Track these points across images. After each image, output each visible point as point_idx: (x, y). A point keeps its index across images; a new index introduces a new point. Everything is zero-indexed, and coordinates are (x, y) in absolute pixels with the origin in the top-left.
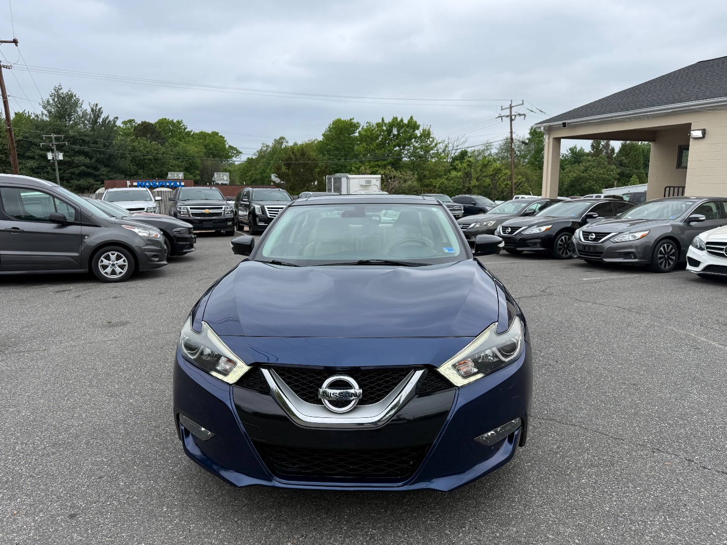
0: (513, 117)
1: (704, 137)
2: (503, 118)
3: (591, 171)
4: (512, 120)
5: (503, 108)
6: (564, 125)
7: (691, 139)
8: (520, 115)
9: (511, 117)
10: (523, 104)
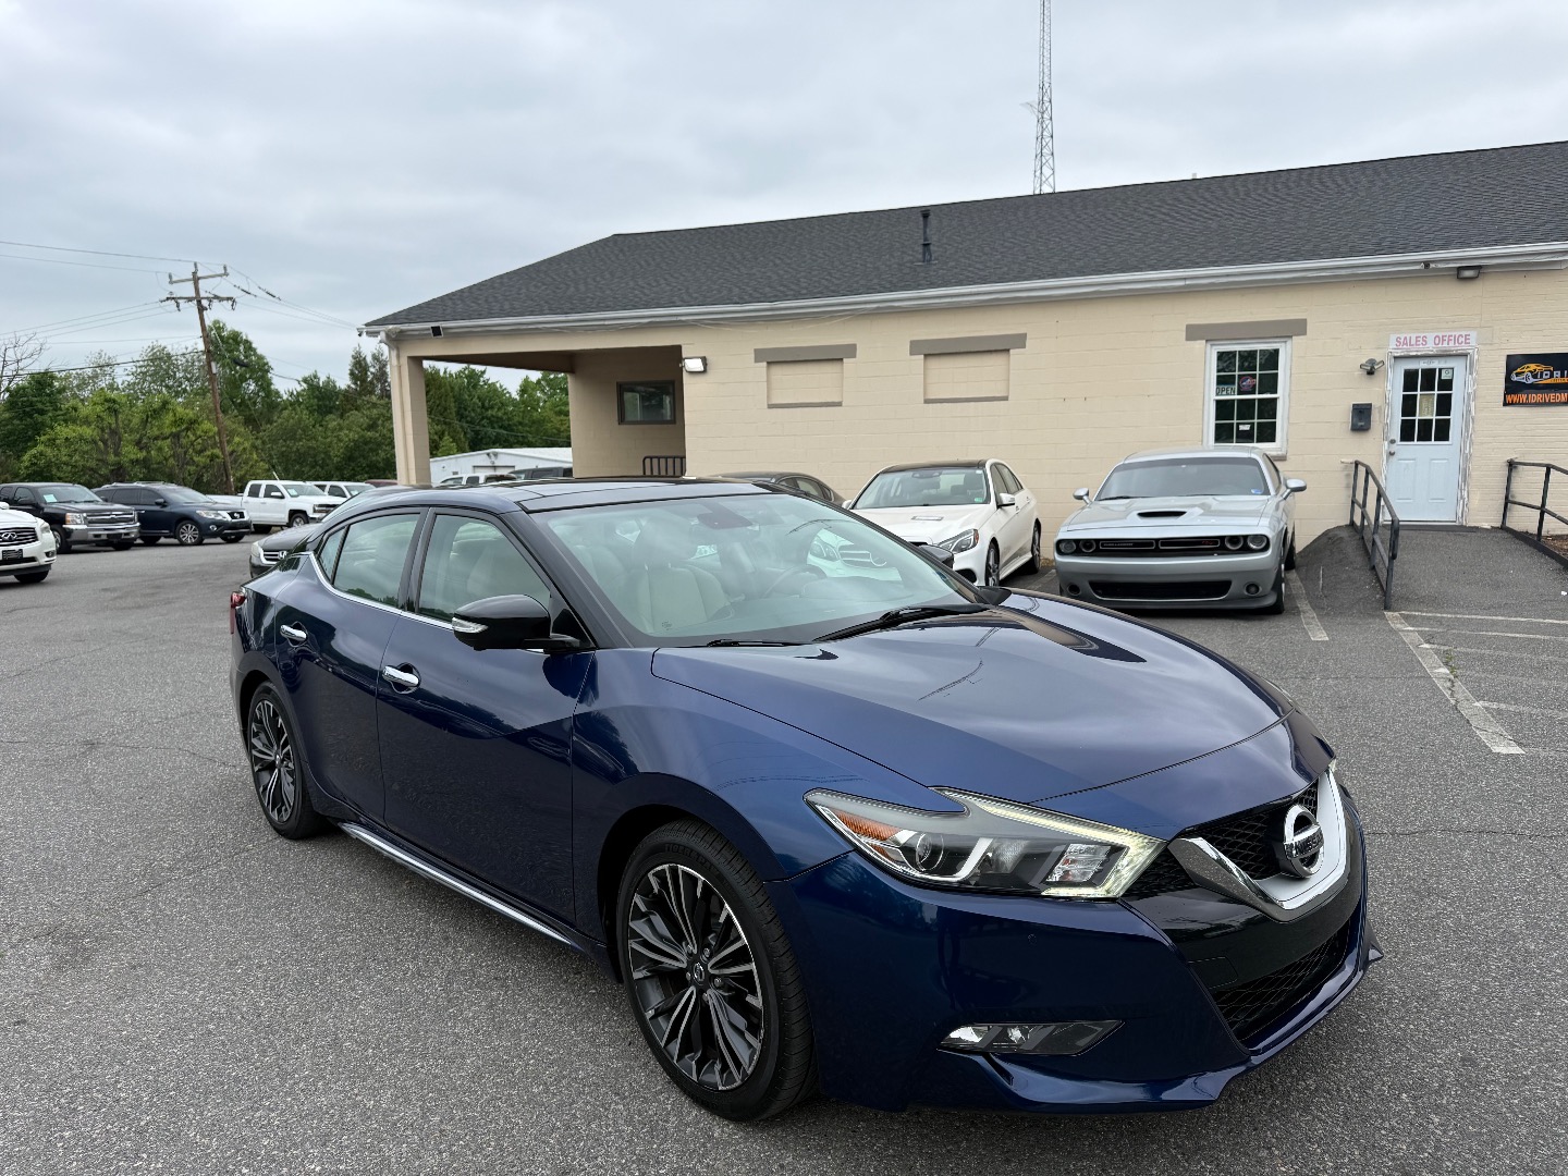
0: (205, 303)
1: (705, 371)
2: (179, 301)
3: (383, 425)
4: (201, 309)
5: (174, 279)
6: (436, 331)
7: (684, 373)
8: (220, 299)
9: (199, 302)
10: (226, 274)
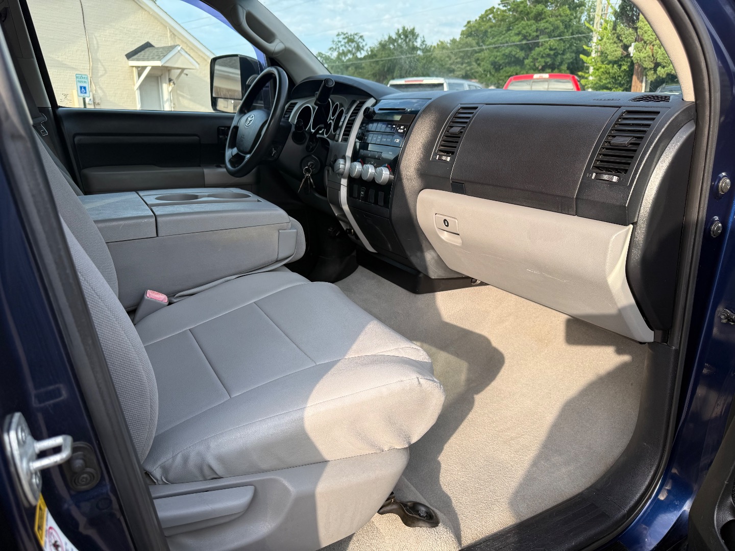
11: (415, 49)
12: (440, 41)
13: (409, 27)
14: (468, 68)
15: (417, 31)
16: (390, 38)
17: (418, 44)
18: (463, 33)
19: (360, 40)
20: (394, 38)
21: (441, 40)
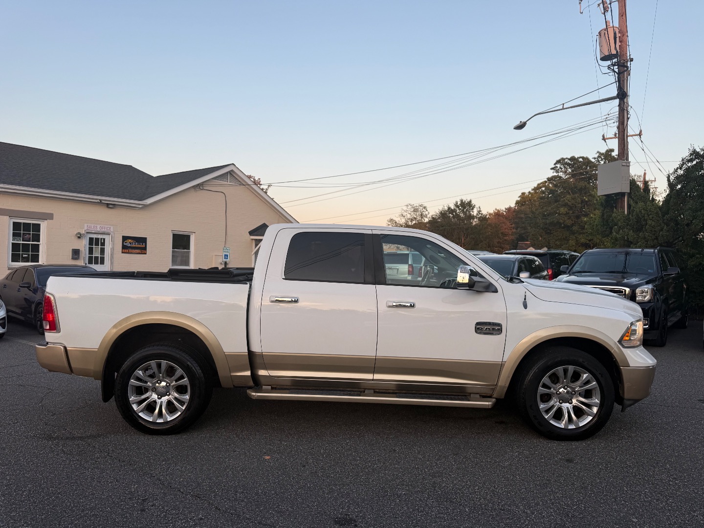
11: (473, 217)
12: (496, 209)
13: (466, 199)
14: (523, 232)
15: (473, 202)
16: (449, 208)
17: (475, 212)
18: (517, 203)
19: (424, 210)
20: (452, 207)
21: (498, 208)
